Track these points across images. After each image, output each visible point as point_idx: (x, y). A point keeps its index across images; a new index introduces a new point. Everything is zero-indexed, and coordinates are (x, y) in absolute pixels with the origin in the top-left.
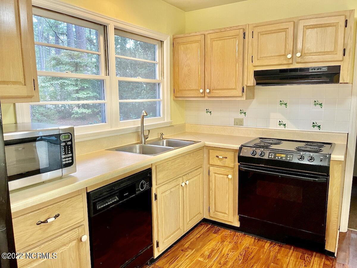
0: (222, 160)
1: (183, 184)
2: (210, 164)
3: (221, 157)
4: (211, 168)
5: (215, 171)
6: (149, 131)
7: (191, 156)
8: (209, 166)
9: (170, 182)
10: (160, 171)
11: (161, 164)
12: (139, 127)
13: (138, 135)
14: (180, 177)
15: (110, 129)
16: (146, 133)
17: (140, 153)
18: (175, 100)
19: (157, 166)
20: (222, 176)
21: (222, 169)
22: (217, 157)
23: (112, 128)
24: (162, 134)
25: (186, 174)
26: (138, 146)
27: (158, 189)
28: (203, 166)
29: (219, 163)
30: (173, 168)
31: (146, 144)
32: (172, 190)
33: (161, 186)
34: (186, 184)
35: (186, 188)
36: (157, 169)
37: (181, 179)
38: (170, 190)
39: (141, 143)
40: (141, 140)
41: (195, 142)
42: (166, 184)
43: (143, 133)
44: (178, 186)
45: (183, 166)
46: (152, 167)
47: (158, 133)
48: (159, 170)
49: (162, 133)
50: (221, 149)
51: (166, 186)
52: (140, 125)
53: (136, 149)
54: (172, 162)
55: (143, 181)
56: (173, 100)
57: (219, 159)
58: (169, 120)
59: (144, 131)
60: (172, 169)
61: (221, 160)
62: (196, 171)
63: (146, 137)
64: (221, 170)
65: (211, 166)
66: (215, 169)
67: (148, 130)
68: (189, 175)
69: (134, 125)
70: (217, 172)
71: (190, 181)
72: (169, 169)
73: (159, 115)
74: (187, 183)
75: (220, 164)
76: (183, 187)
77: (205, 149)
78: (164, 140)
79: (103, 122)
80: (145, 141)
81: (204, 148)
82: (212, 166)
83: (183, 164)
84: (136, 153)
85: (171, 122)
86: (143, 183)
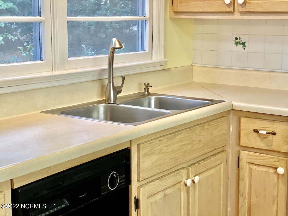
0: (266, 139)
1: (189, 182)
2: (241, 144)
3: (265, 132)
4: (244, 154)
5: (251, 159)
6: (123, 78)
7: (205, 128)
8: (238, 149)
9: (164, 176)
10: (146, 155)
11: (148, 141)
12: (104, 70)
13: (103, 87)
14: (182, 168)
15: (50, 74)
16: (118, 83)
17: (106, 119)
18: (173, 18)
19: (141, 145)
20: (264, 169)
21: (264, 156)
22: (256, 131)
23: (55, 71)
24: (147, 86)
25: (194, 164)
26: (102, 107)
27: (141, 189)
28: (226, 150)
29: (259, 143)
30: (170, 150)
31: (117, 102)
32: (168, 191)
33: (147, 184)
34: (193, 182)
35: (194, 189)
36: (141, 151)
37: (184, 172)
38: (164, 192)
39: (108, 100)
40: (107, 95)
41: (213, 102)
42: (157, 179)
43: (113, 82)
44: (179, 185)
45: (190, 146)
46: (130, 147)
47: (140, 84)
48: (143, 152)
49: (149, 84)
50: (264, 117)
51: (157, 183)
52: (106, 67)
53: (98, 112)
54: (169, 139)
55: (114, 173)
56: (170, 18)
57: (259, 137)
58: (162, 58)
59: (114, 79)
60: (169, 152)
61: (264, 138)
62: (213, 159)
63: (117, 90)
64: (263, 158)
65: (242, 148)
66: (251, 156)
67: (122, 76)
68: (201, 165)
69: (95, 66)
70: (255, 160)
71: (201, 176)
72: (163, 151)
73: (143, 49)
74: (197, 179)
75: (262, 146)
76: (188, 188)
77: (231, 116)
78: (152, 96)
79: (36, 60)
80: (115, 98)
81: (230, 114)
82: (246, 149)
83: (189, 144)
84: (98, 118)
85: (165, 63)
86: (115, 175)
